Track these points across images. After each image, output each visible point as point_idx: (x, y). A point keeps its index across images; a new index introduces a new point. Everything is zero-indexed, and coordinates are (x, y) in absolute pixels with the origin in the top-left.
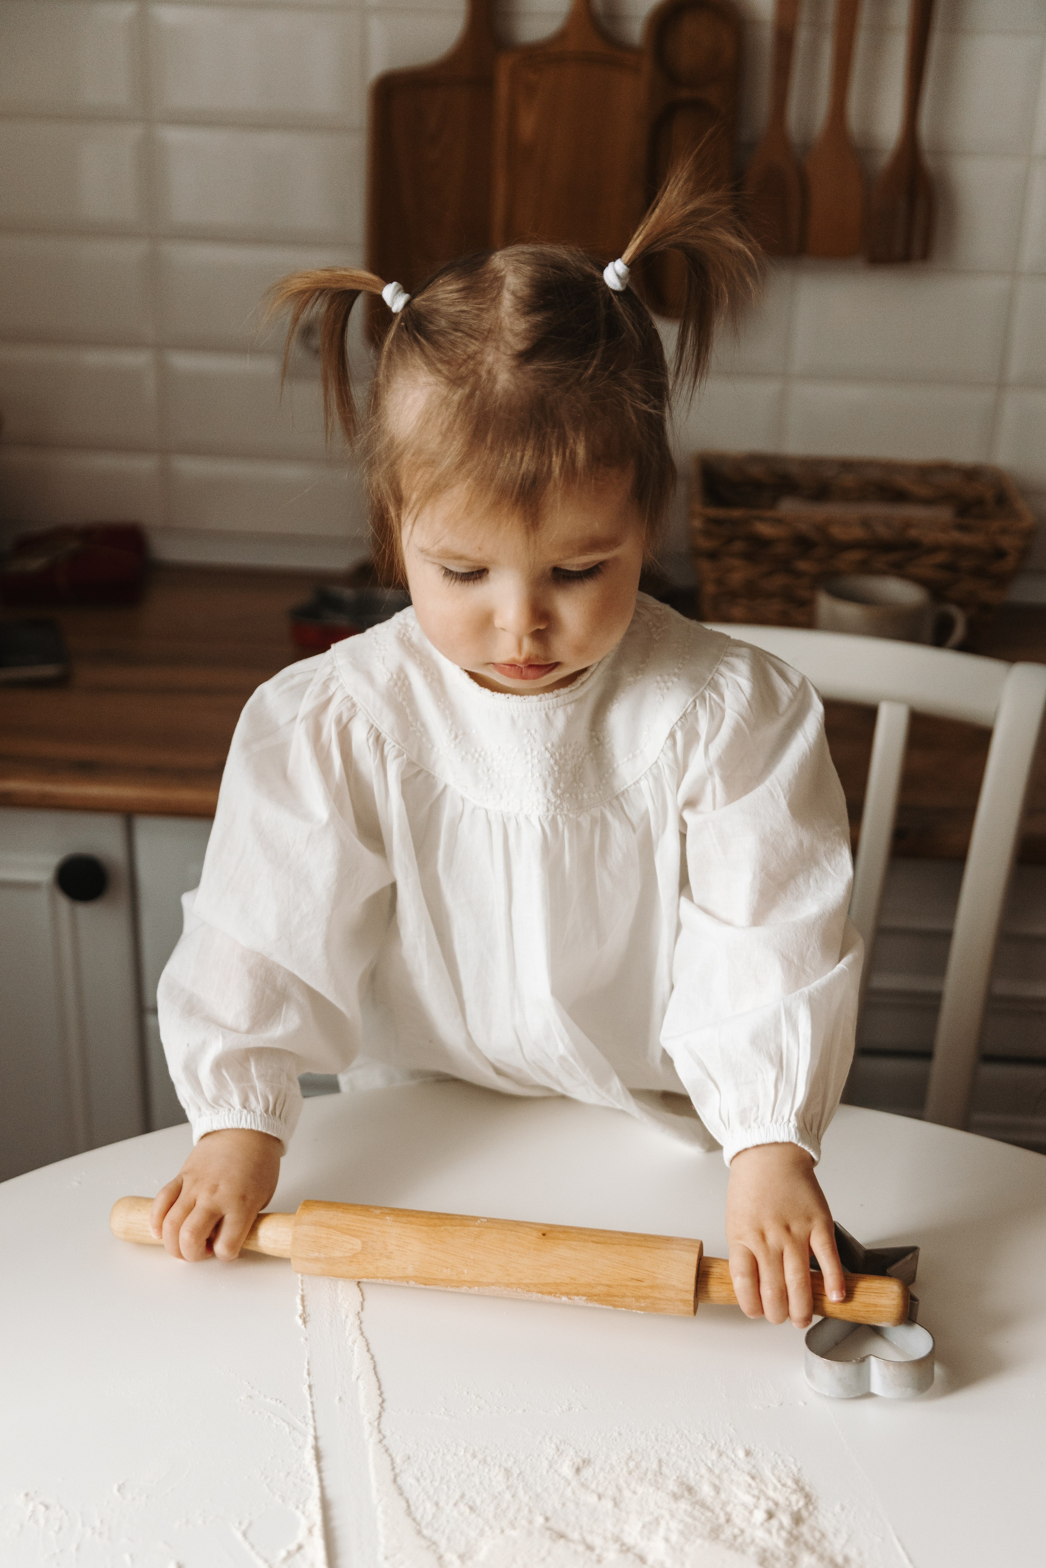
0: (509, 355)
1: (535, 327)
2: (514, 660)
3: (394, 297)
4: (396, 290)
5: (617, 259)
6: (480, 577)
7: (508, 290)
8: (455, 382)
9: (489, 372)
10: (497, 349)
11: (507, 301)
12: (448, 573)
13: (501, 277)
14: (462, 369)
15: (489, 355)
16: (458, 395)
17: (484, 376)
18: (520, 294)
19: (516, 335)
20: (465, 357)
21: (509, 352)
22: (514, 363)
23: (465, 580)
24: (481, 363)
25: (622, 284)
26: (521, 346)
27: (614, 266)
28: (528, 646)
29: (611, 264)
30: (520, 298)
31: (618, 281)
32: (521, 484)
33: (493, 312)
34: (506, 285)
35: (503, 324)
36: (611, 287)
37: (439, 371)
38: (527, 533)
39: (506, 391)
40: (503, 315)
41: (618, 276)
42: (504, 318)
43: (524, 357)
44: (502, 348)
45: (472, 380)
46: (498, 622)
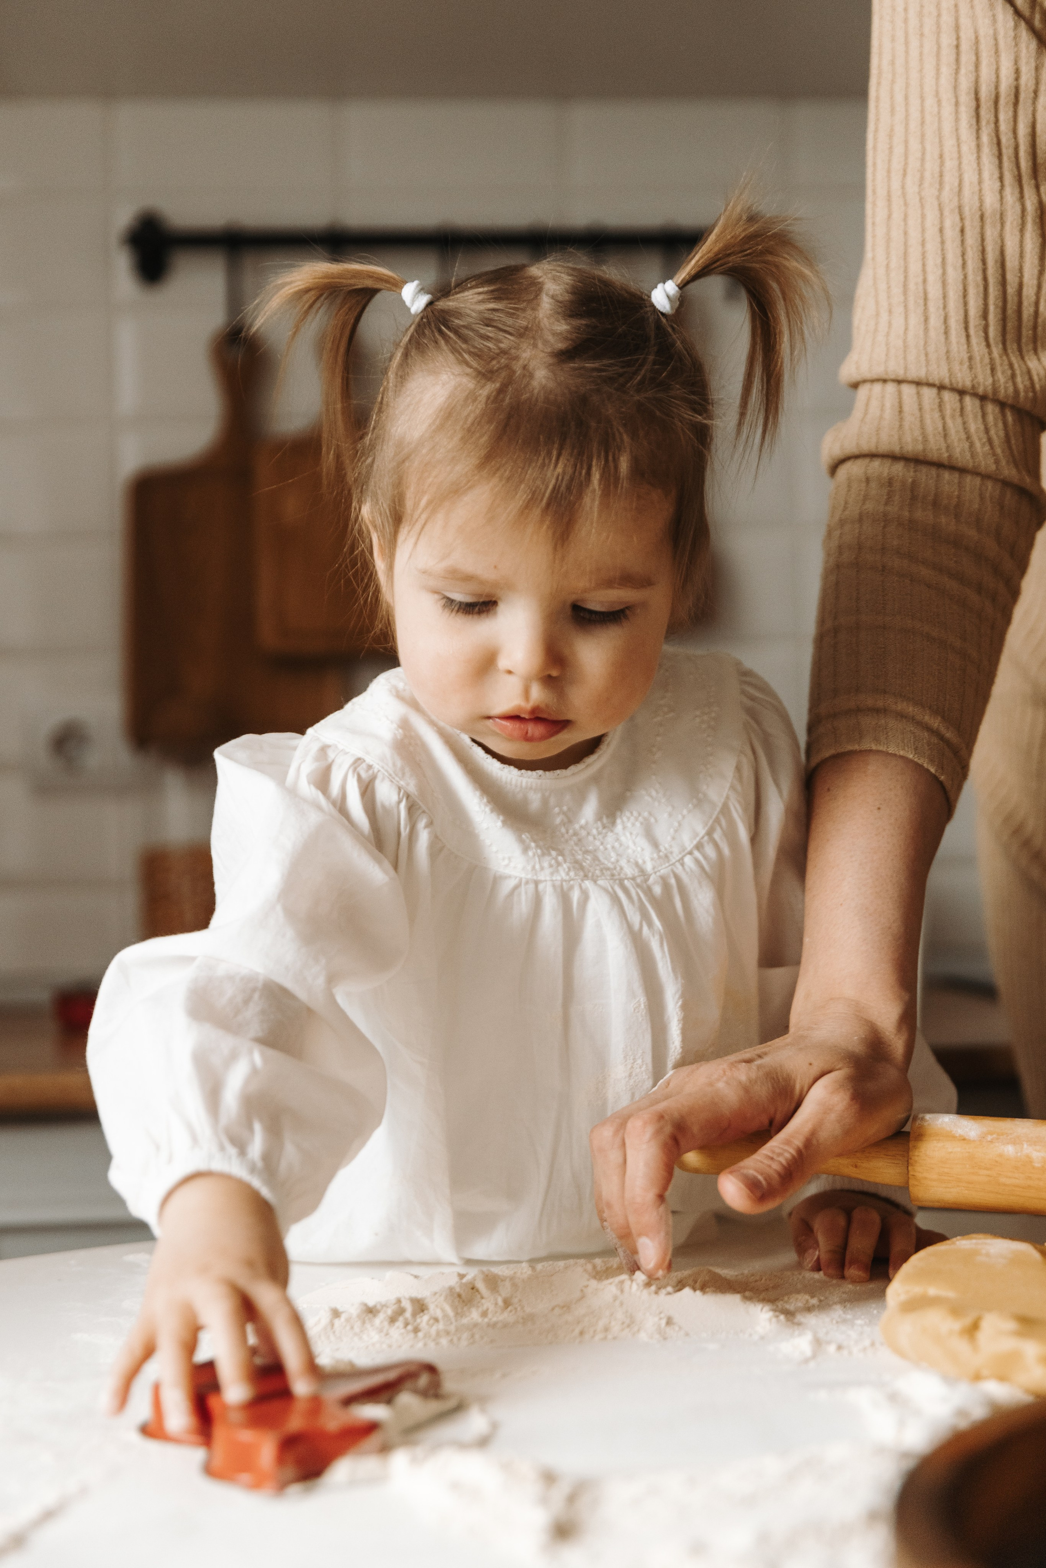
0: (546, 353)
1: (577, 329)
2: (520, 708)
3: (415, 296)
4: (417, 290)
5: (668, 280)
6: (488, 611)
7: (547, 295)
8: (485, 375)
9: (525, 367)
10: (535, 346)
11: (546, 304)
12: (449, 603)
13: (539, 283)
14: (494, 362)
15: (524, 351)
16: (490, 388)
17: (519, 372)
18: (560, 298)
19: (554, 334)
20: (497, 351)
21: (549, 350)
22: (551, 360)
23: (469, 613)
24: (517, 358)
25: (672, 307)
26: (561, 346)
27: (664, 287)
28: (538, 694)
29: (660, 286)
30: (561, 302)
31: (668, 303)
32: (554, 488)
33: (529, 312)
34: (544, 290)
35: (542, 324)
36: (659, 309)
37: (468, 364)
38: (555, 549)
39: (544, 387)
40: (541, 316)
41: (668, 296)
42: (543, 319)
43: (564, 356)
44: (540, 345)
45: (504, 374)
46: (503, 663)
